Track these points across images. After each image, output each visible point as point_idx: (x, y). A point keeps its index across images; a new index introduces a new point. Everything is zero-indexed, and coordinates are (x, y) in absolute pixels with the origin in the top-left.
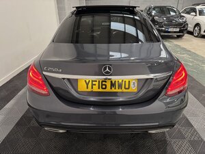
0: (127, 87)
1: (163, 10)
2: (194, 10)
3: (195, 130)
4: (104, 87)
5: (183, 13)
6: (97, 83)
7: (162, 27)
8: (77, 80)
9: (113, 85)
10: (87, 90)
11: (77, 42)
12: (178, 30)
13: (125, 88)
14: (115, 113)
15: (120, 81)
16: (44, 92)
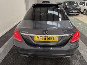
0: (54, 39)
1: (71, 3)
2: (84, 3)
3: (82, 56)
4: (45, 39)
5: (79, 4)
6: (42, 38)
7: (70, 10)
8: (34, 36)
9: (48, 38)
10: (38, 40)
11: (34, 20)
12: (77, 12)
13: (53, 40)
14: (49, 50)
15: (52, 37)
16: (20, 41)
